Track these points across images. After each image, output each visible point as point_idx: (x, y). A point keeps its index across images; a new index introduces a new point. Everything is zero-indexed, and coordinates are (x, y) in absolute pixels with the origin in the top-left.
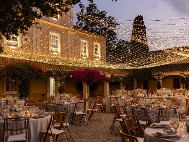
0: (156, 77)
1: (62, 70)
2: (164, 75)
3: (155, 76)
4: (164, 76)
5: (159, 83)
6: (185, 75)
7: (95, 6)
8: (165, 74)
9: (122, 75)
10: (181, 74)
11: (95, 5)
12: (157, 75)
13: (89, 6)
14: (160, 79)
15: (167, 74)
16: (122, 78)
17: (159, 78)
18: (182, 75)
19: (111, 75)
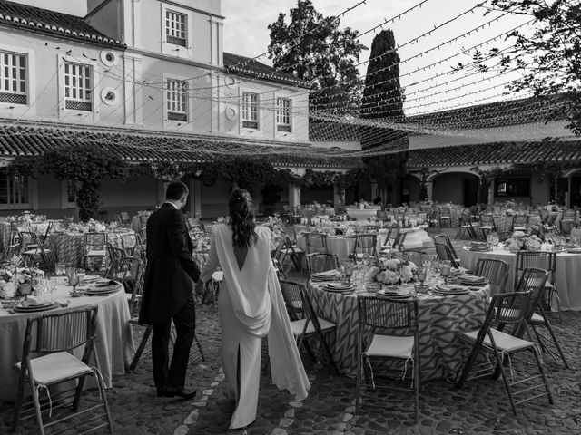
0: (418, 175)
1: (176, 160)
2: (435, 171)
3: (416, 172)
4: (435, 174)
5: (424, 190)
6: (481, 173)
7: (309, 5)
8: (438, 169)
9: (337, 171)
10: (471, 169)
11: (311, 3)
12: (421, 172)
13: (297, 7)
14: (427, 180)
15: (441, 170)
16: (336, 177)
17: (425, 177)
18: (474, 172)
19: (307, 171)
